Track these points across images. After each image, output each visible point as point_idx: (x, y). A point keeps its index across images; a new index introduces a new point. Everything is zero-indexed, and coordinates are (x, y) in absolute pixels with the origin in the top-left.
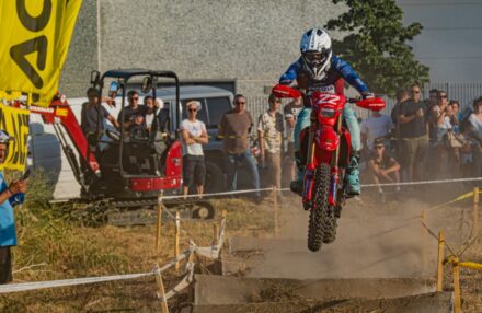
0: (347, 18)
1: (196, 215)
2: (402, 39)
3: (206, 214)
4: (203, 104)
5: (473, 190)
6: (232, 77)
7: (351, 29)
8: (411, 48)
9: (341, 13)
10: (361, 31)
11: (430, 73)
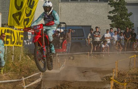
0: (114, 11)
1: (70, 58)
2: (127, 16)
3: (72, 58)
4: (76, 31)
5: (134, 55)
6: (91, 25)
7: (115, 13)
8: (129, 19)
9: (112, 9)
10: (117, 14)
11: (134, 25)
